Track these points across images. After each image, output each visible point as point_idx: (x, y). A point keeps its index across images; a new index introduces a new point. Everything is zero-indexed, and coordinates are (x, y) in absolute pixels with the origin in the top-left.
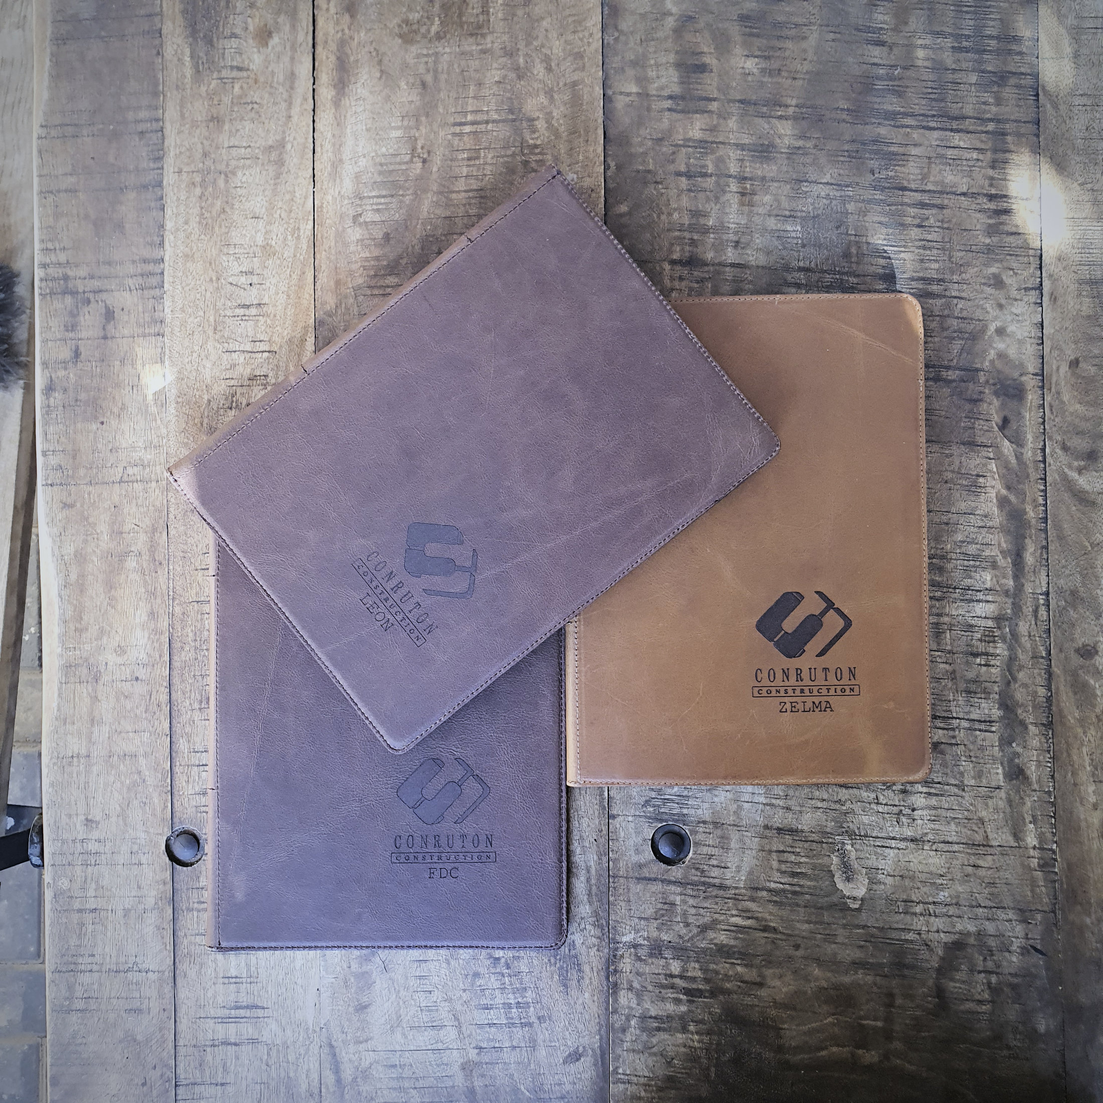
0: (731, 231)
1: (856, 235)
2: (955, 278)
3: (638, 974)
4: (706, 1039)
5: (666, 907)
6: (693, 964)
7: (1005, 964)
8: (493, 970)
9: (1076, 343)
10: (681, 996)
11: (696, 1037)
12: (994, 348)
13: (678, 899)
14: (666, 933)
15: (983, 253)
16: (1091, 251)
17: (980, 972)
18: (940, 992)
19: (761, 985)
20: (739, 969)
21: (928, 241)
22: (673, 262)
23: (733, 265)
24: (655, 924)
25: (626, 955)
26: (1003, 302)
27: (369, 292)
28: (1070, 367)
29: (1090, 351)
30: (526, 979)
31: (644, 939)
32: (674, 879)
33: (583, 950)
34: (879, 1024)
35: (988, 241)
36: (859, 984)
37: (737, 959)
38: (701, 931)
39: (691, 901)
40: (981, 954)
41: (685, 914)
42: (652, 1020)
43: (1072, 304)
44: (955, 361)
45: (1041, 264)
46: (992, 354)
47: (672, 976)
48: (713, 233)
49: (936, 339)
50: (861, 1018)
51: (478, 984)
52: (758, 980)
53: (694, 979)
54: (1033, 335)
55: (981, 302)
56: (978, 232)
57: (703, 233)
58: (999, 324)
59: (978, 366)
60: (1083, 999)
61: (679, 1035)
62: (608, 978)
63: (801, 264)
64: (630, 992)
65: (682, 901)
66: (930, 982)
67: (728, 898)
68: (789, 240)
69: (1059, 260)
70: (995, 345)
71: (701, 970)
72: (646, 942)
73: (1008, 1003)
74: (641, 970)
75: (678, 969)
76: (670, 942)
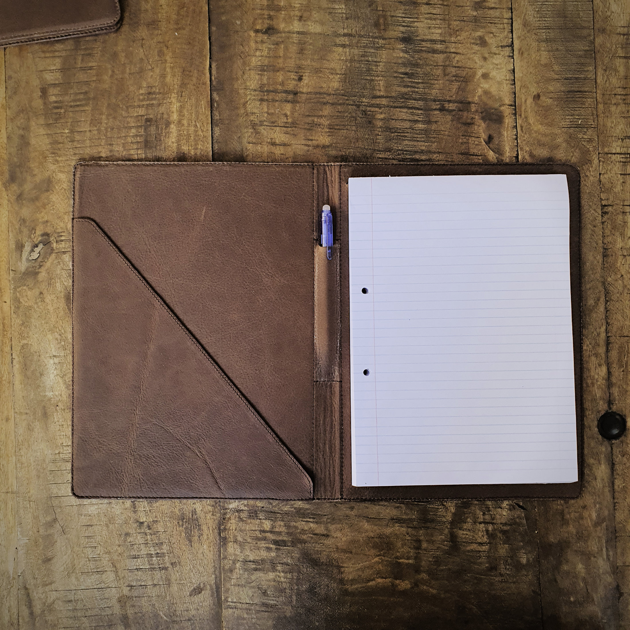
0: (296, 9)
1: (383, 11)
2: (453, 39)
3: (241, 530)
4: (289, 576)
6: (279, 523)
7: (498, 516)
8: (139, 531)
9: (538, 83)
10: (271, 546)
11: (282, 574)
12: (482, 88)
14: (260, 501)
15: (471, 22)
16: (546, 19)
17: (480, 523)
18: (453, 538)
19: (327, 536)
20: (312, 525)
21: (434, 14)
22: (257, 31)
23: (298, 33)
25: (233, 517)
26: (487, 55)
27: (43, 55)
28: (534, 100)
29: (548, 88)
30: (162, 536)
31: (245, 506)
33: (202, 515)
34: (411, 561)
35: (475, 13)
36: (396, 534)
37: (310, 518)
40: (481, 510)
42: (252, 563)
43: (534, 56)
44: (454, 97)
45: (512, 29)
46: (480, 91)
47: (264, 531)
48: (284, 11)
49: (441, 82)
50: (397, 558)
51: (129, 541)
52: (325, 532)
53: (279, 533)
54: (508, 78)
55: (472, 56)
56: (469, 8)
57: (277, 11)
58: (484, 71)
59: (470, 100)
60: (552, 539)
61: (271, 574)
62: (220, 534)
63: (346, 31)
64: (235, 544)
66: (446, 531)
68: (337, 15)
69: (525, 26)
70: (482, 86)
71: (285, 526)
72: (246, 508)
73: (500, 544)
74: (243, 528)
75: (269, 527)
76: (263, 507)
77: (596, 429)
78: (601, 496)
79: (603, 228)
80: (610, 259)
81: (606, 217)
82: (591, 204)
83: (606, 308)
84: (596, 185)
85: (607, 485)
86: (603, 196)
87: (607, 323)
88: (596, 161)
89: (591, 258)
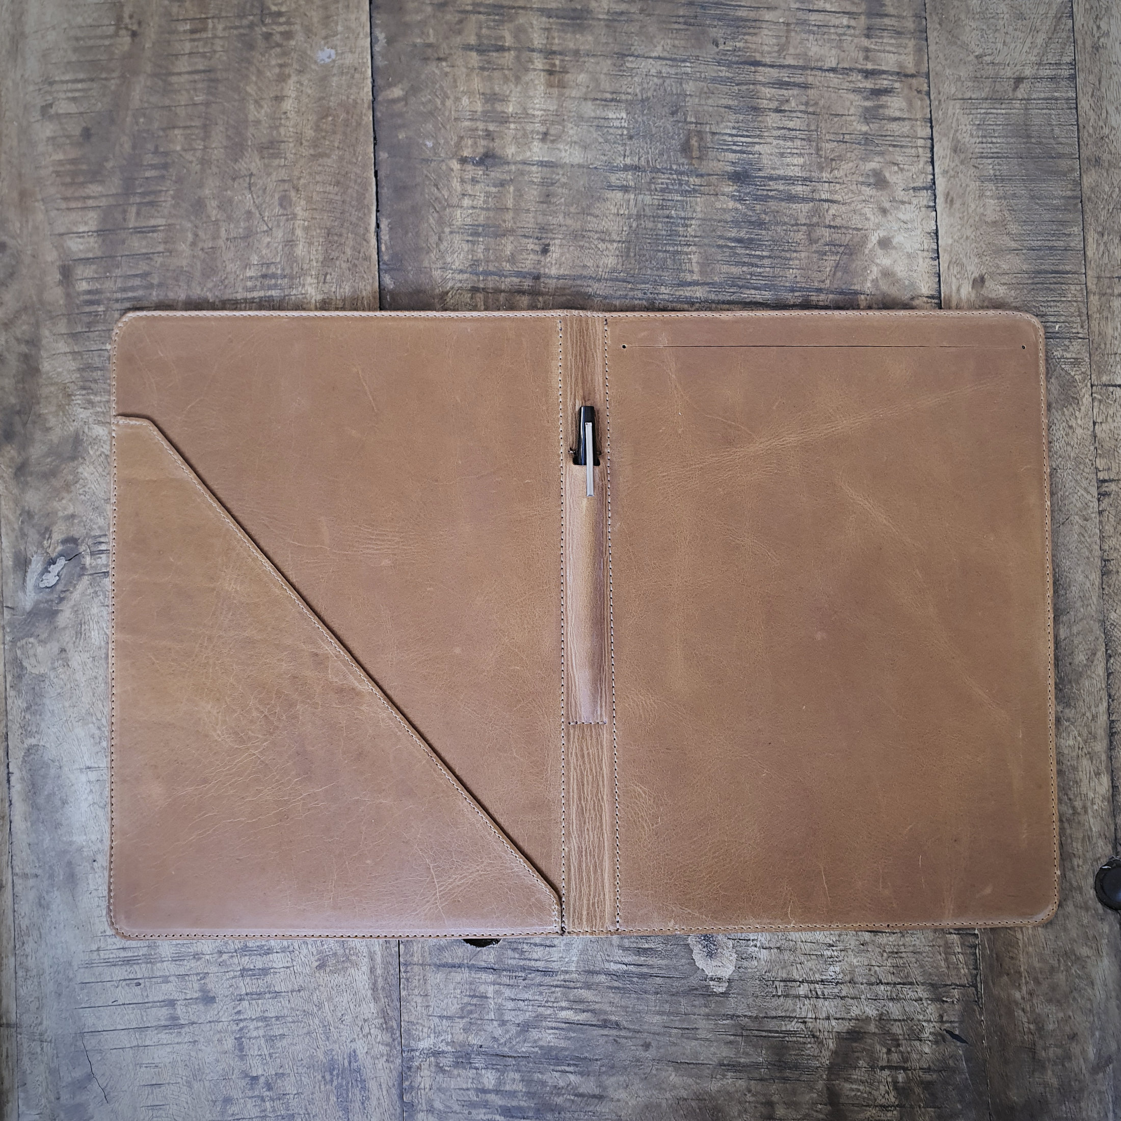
0: (537, 120)
1: (696, 123)
2: (825, 175)
3: (440, 1090)
5: (475, 1001)
6: (511, 1075)
7: (914, 1056)
8: (250, 1094)
9: (979, 256)
10: (498, 1118)
12: (877, 265)
13: (490, 990)
14: (477, 1034)
15: (859, 144)
16: (994, 140)
17: (883, 1068)
18: (833, 1097)
19: (600, 1098)
20: (572, 1077)
21: (789, 129)
22: (463, 161)
23: (541, 164)
24: (461, 1023)
25: (425, 1066)
26: (887, 205)
27: (64, 205)
28: (973, 288)
29: (998, 267)
30: (294, 1103)
31: (447, 1044)
32: (484, 964)
33: (368, 1062)
35: (865, 128)
36: (728, 1093)
37: (569, 1065)
38: (521, 1031)
39: (508, 992)
40: (884, 1045)
41: (500, 1009)
43: (973, 206)
44: (828, 282)
45: (932, 158)
46: (875, 272)
47: (484, 1091)
48: (514, 122)
49: (803, 255)
51: (230, 1112)
52: (597, 1091)
53: (513, 1094)
54: (926, 247)
55: (859, 206)
56: (853, 118)
57: (501, 123)
58: (883, 233)
59: (857, 287)
60: (1015, 1096)
62: (401, 1097)
63: (628, 161)
64: (430, 1115)
65: (497, 992)
66: (820, 1085)
67: (557, 986)
68: (611, 131)
69: (955, 151)
70: (878, 261)
71: (523, 1080)
72: (450, 1049)
73: (920, 1107)
74: (444, 1085)
75: (493, 1082)
76: (481, 1046)
77: (1092, 892)
78: (1103, 1017)
79: (1101, 522)
80: (1114, 579)
81: (1106, 501)
82: (1079, 477)
83: (1107, 669)
84: (1087, 443)
85: (1113, 994)
86: (1100, 463)
87: (1110, 696)
88: (1087, 400)
89: (1080, 578)
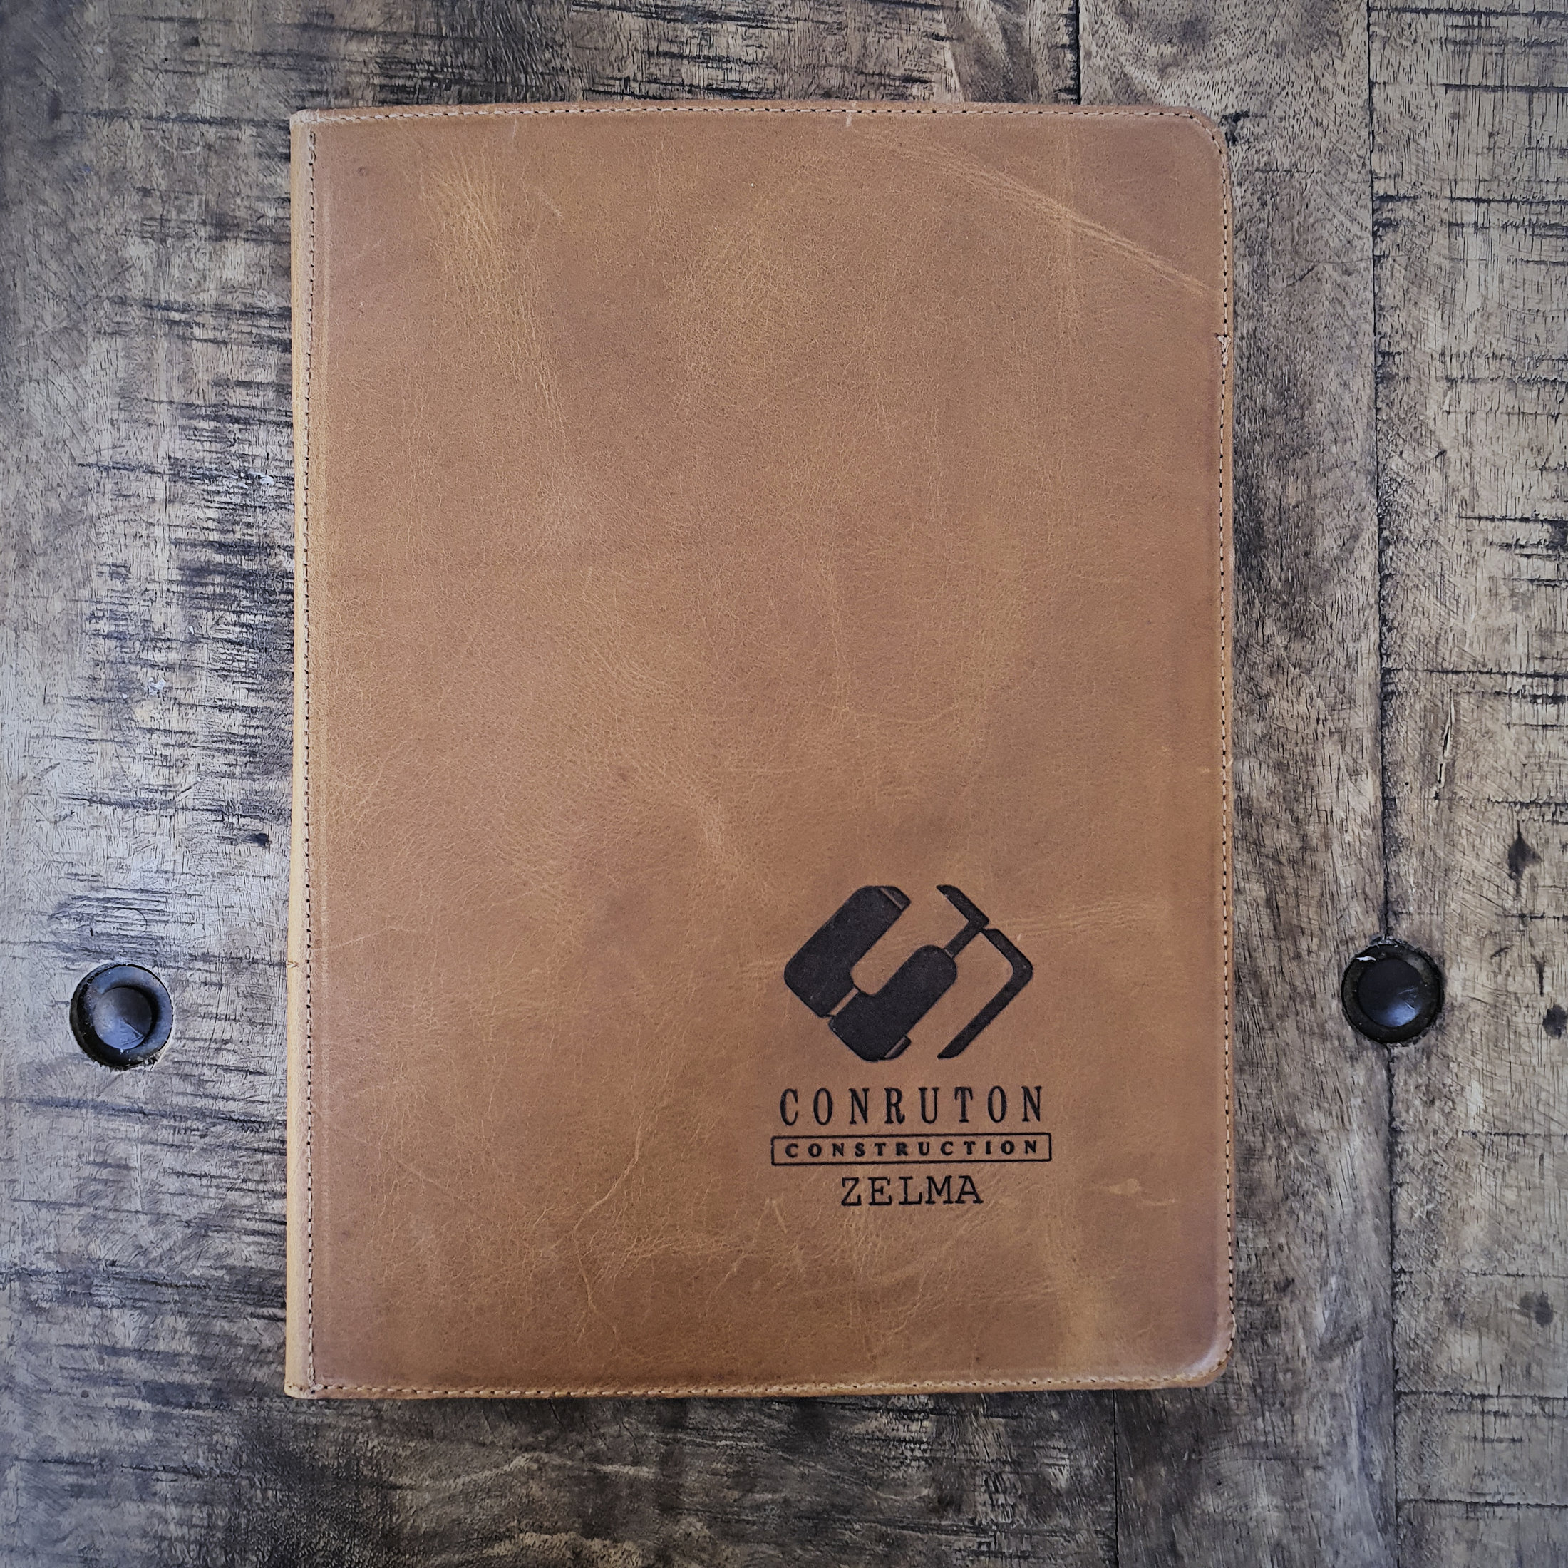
3: (28, 1346)
4: (199, 1515)
5: (104, 1174)
6: (170, 1321)
10: (139, 1405)
11: (174, 1511)
13: (135, 1154)
14: (106, 1239)
24: (76, 1217)
31: (48, 1256)
32: (124, 1103)
34: (646, 1472)
38: (194, 1235)
39: (170, 1159)
41: (153, 1191)
42: (62, 1468)
47: (115, 1351)
50: (596, 1457)
53: (171, 1359)
61: (130, 1507)
65: (147, 1158)
67: (265, 1151)
71: (191, 1334)
72: (52, 1266)
73: (976, 1415)
74: (37, 1338)
75: (133, 1334)
76: (113, 1263)
77: (1336, 1005)
78: (1347, 1249)
79: (1376, 278)
80: (1399, 392)
81: (1389, 238)
82: (1335, 189)
83: (1381, 568)
84: (1355, 123)
85: (1369, 1205)
86: (1380, 163)
87: (1384, 621)
88: (1357, 38)
89: (1333, 386)
